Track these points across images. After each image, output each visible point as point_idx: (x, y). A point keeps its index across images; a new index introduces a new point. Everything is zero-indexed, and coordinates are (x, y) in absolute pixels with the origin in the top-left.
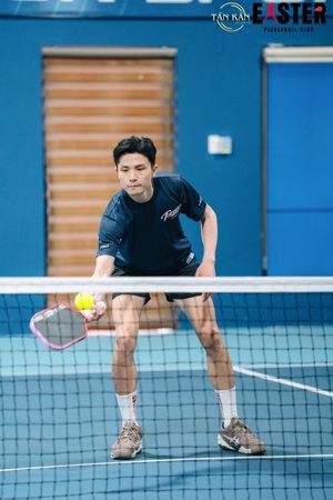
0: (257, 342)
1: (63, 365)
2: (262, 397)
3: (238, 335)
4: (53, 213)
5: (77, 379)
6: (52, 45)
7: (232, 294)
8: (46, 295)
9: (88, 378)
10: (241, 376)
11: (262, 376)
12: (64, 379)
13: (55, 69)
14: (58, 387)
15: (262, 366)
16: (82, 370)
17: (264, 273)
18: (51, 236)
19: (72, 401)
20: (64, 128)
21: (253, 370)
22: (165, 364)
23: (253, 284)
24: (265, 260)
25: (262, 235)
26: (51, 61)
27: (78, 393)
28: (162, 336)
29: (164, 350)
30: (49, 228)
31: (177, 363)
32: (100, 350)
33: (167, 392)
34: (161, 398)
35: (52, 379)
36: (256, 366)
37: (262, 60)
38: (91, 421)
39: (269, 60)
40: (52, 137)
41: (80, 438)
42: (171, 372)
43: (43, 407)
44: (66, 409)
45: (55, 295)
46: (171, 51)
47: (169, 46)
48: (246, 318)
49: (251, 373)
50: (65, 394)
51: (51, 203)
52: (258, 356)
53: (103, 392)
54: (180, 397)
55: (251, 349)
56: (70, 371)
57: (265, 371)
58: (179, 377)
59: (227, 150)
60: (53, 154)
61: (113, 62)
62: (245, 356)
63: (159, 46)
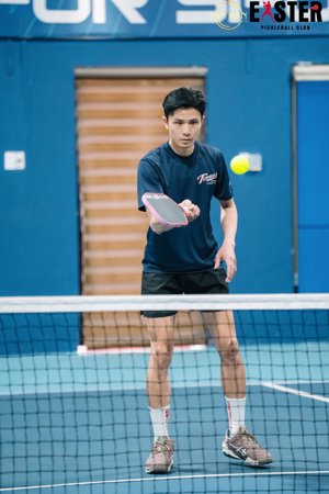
0: (290, 358)
1: (98, 383)
2: (295, 414)
3: (270, 352)
4: (88, 231)
5: (111, 396)
6: (84, 67)
7: (263, 311)
8: (81, 313)
9: (123, 395)
10: (274, 392)
11: (295, 392)
12: (98, 395)
13: (87, 90)
14: (93, 404)
15: (296, 382)
16: (116, 387)
17: (296, 290)
18: (86, 254)
19: (107, 418)
20: (97, 148)
21: (286, 386)
22: (198, 381)
23: (286, 301)
24: (296, 276)
25: (292, 252)
26: (83, 81)
27: (112, 410)
28: (195, 353)
29: (197, 367)
30: (84, 246)
31: (211, 379)
32: (133, 368)
33: (201, 409)
34: (194, 415)
35: (87, 396)
36: (288, 382)
37: (291, 78)
38: (126, 438)
39: (298, 78)
40: (85, 157)
41: (115, 454)
42: (204, 388)
43: (79, 424)
44: (101, 426)
45: (89, 314)
46: (201, 71)
47: (200, 66)
48: (278, 334)
49: (284, 389)
50: (100, 411)
51: (85, 222)
52: (291, 373)
53: (137, 409)
54: (213, 413)
55: (284, 366)
56: (104, 388)
57: (298, 387)
58: (212, 394)
59: (258, 167)
60: (86, 173)
61: (145, 82)
62: (278, 372)
63: (190, 66)
